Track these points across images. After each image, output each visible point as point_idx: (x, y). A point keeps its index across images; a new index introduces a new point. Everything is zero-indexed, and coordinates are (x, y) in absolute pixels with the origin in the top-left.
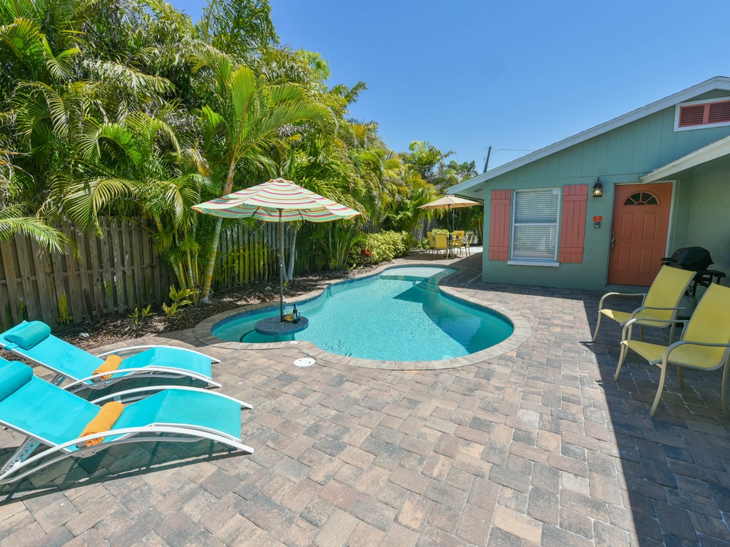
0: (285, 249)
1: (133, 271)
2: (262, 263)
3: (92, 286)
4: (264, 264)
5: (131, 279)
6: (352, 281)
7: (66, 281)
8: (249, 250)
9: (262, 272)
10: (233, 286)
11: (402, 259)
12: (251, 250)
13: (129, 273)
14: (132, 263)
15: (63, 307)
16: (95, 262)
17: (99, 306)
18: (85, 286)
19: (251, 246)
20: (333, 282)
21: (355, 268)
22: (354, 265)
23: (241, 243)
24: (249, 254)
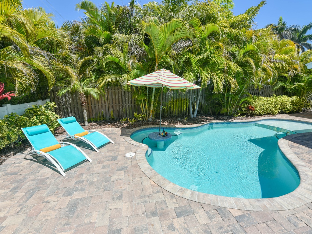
0: (199, 102)
1: (132, 105)
2: (185, 107)
3: (119, 108)
4: (186, 108)
5: (131, 108)
6: (230, 123)
7: (113, 106)
8: (179, 101)
9: (185, 111)
10: (170, 116)
11: (287, 115)
12: (180, 101)
13: (130, 106)
14: (132, 103)
15: (112, 114)
16: (121, 101)
17: (122, 115)
18: (118, 109)
19: (180, 100)
20: (214, 121)
21: (239, 116)
22: (239, 114)
23: (175, 98)
24: (179, 103)
